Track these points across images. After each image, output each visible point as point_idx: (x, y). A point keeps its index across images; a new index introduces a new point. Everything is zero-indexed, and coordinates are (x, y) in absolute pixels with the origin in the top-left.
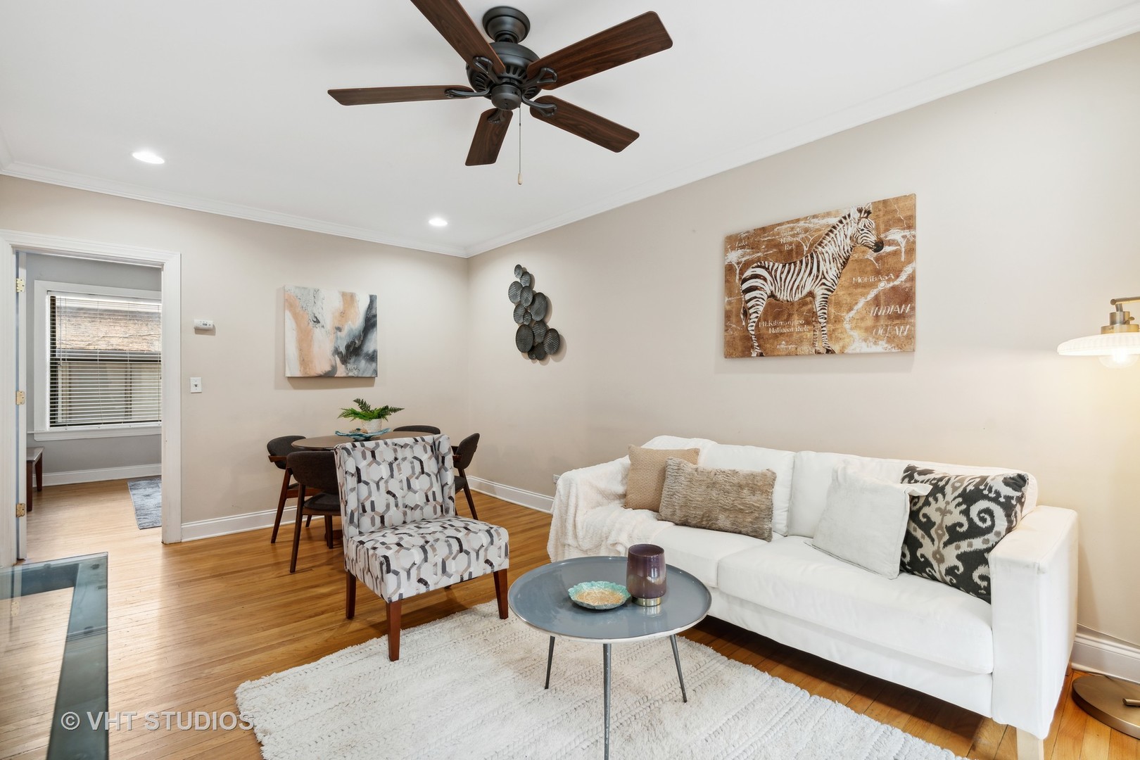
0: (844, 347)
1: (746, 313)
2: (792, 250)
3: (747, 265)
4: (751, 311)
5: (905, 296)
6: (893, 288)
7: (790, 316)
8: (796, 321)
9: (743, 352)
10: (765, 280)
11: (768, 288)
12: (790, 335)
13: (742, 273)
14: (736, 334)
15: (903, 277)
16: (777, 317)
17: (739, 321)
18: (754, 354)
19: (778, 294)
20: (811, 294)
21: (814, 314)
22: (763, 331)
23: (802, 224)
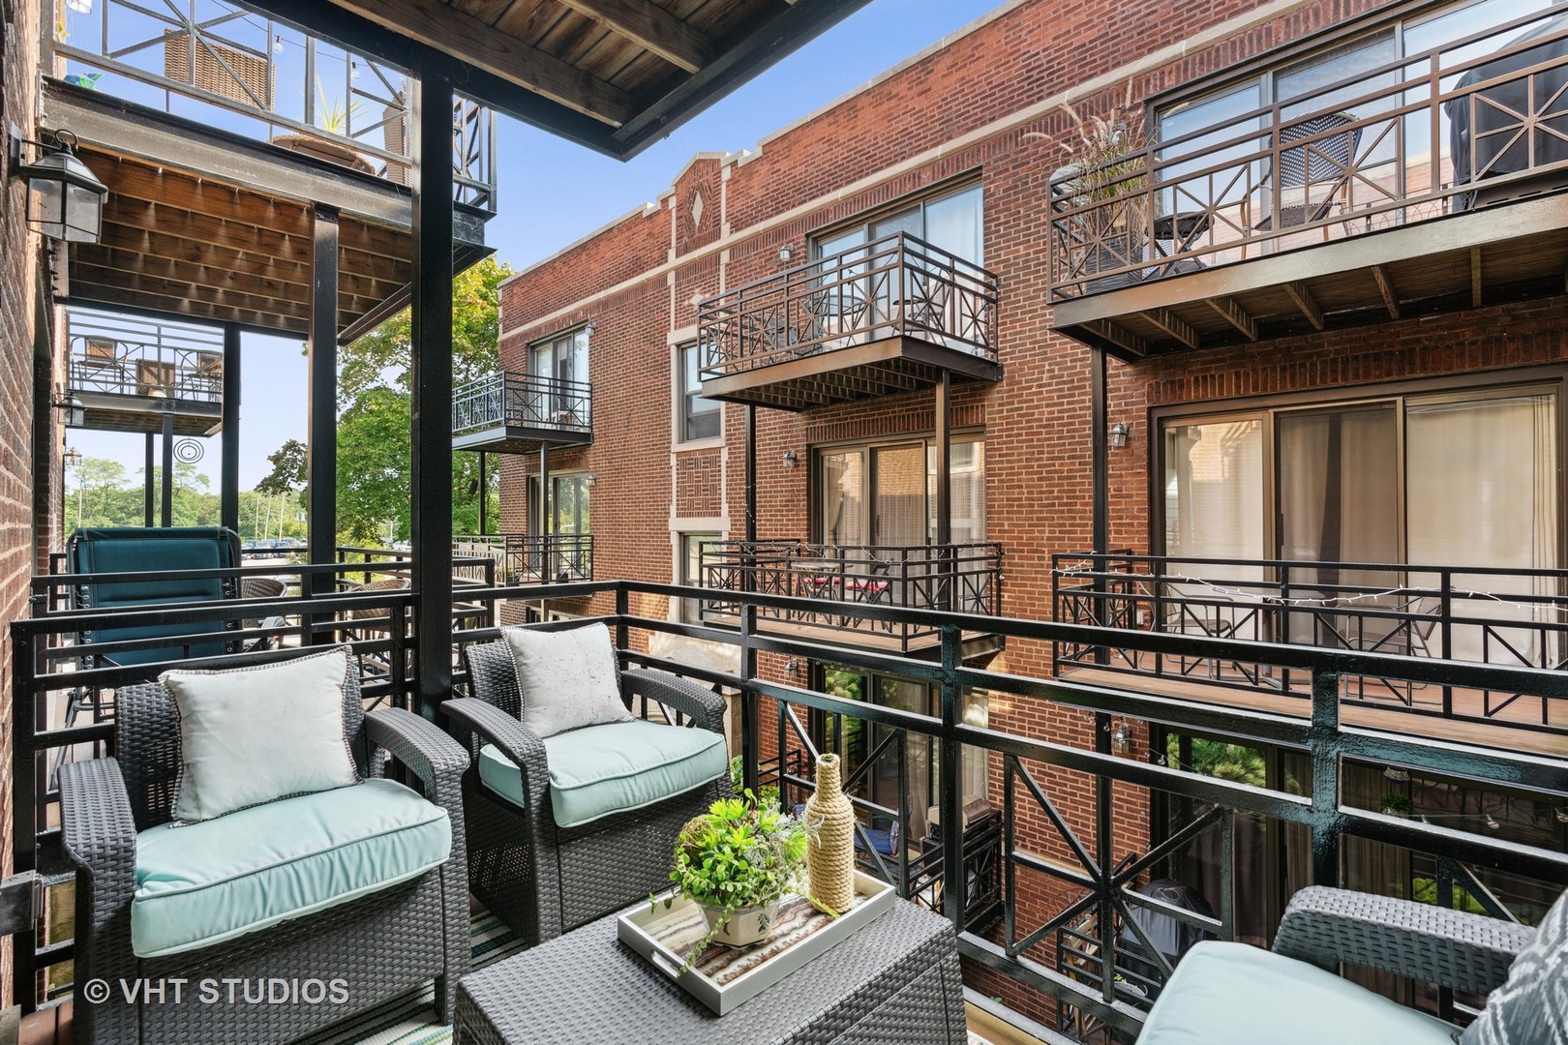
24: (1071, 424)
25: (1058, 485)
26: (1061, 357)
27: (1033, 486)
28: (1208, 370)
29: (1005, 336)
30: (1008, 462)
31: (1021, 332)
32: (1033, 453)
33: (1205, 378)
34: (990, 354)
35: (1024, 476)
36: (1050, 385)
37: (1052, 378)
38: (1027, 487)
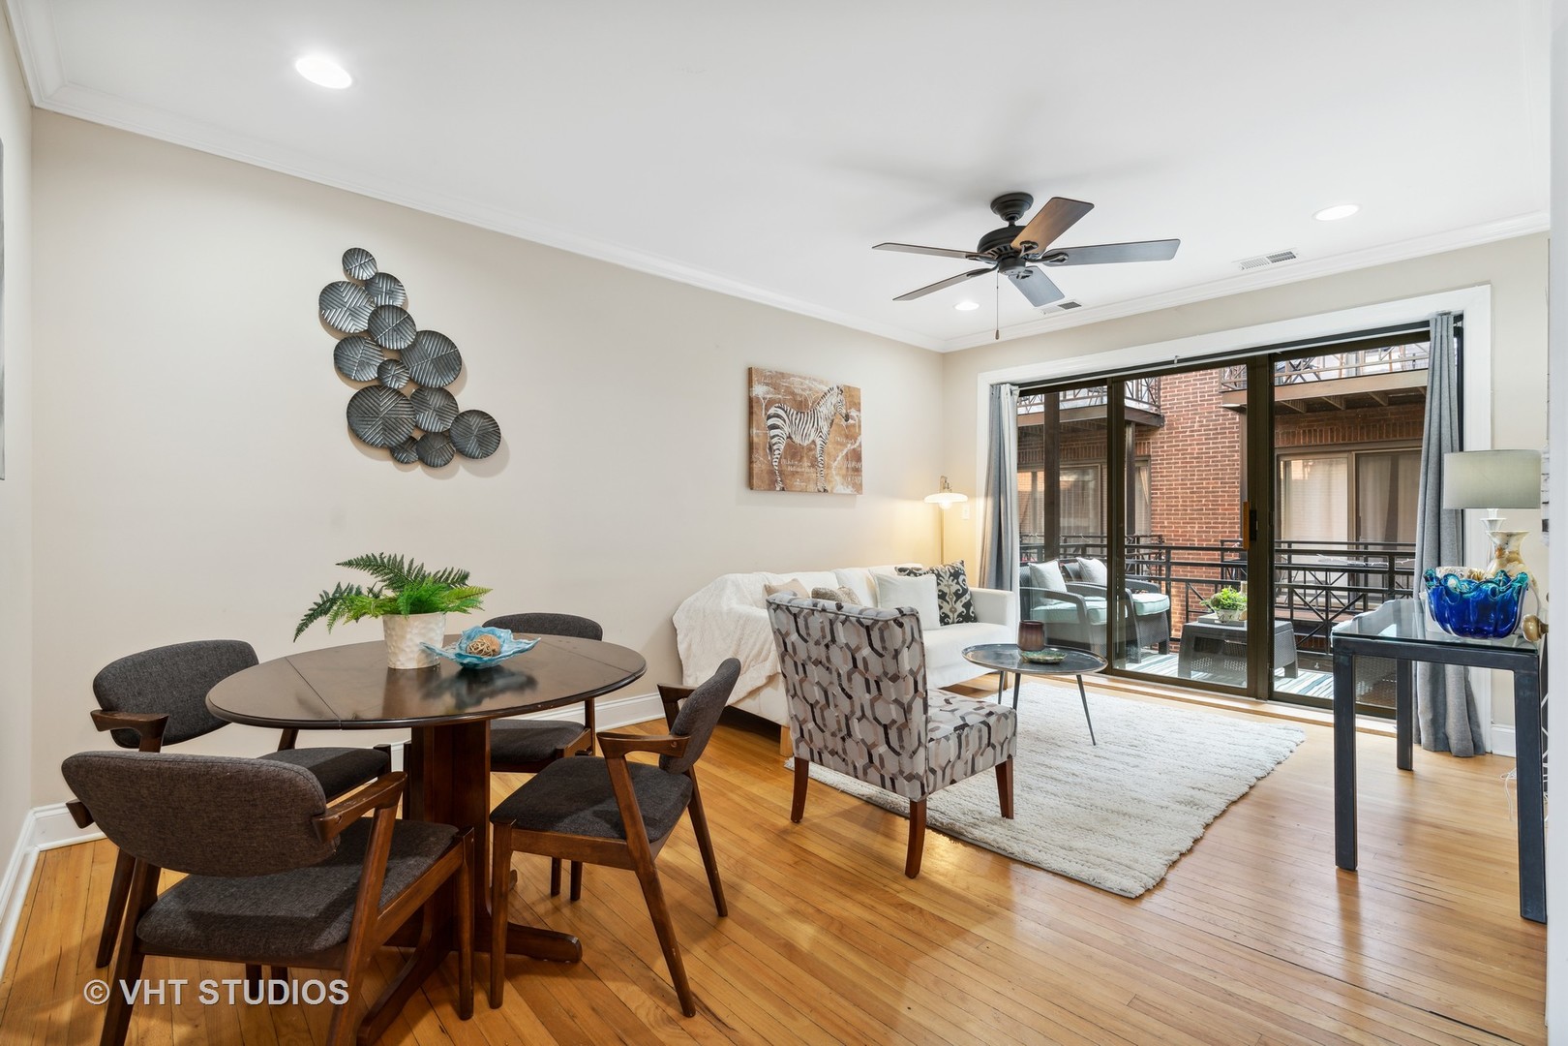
0: (833, 488)
1: (770, 448)
2: (801, 401)
3: (770, 403)
4: (775, 447)
5: (856, 456)
6: (854, 449)
7: (802, 457)
8: (806, 463)
9: (770, 485)
10: (785, 421)
11: (787, 429)
12: (802, 474)
13: (767, 409)
14: (764, 467)
15: (857, 444)
16: (793, 456)
17: (766, 455)
18: (778, 489)
19: (793, 436)
20: (814, 442)
21: (817, 458)
22: (784, 468)
23: (807, 382)
24: (1215, 457)
25: (1205, 497)
26: (1208, 413)
27: (1187, 497)
28: (1313, 426)
29: (1166, 397)
30: (1167, 481)
31: (1178, 395)
32: (1187, 475)
33: (1310, 431)
34: (1154, 408)
35: (1179, 490)
36: (1199, 431)
37: (1201, 426)
38: (1182, 497)
